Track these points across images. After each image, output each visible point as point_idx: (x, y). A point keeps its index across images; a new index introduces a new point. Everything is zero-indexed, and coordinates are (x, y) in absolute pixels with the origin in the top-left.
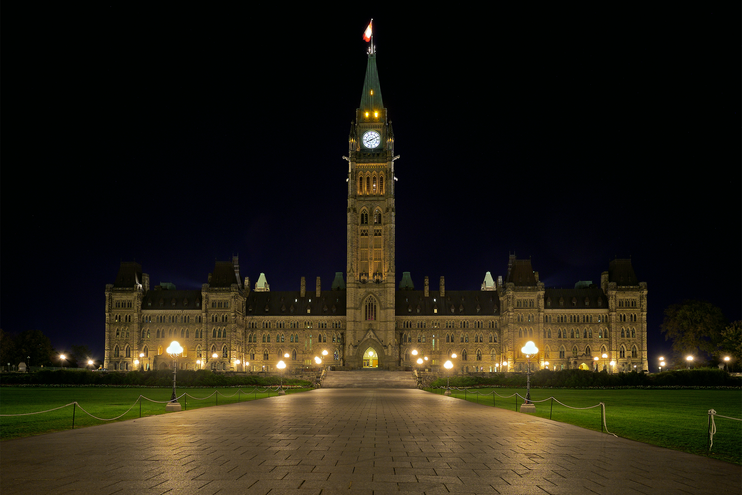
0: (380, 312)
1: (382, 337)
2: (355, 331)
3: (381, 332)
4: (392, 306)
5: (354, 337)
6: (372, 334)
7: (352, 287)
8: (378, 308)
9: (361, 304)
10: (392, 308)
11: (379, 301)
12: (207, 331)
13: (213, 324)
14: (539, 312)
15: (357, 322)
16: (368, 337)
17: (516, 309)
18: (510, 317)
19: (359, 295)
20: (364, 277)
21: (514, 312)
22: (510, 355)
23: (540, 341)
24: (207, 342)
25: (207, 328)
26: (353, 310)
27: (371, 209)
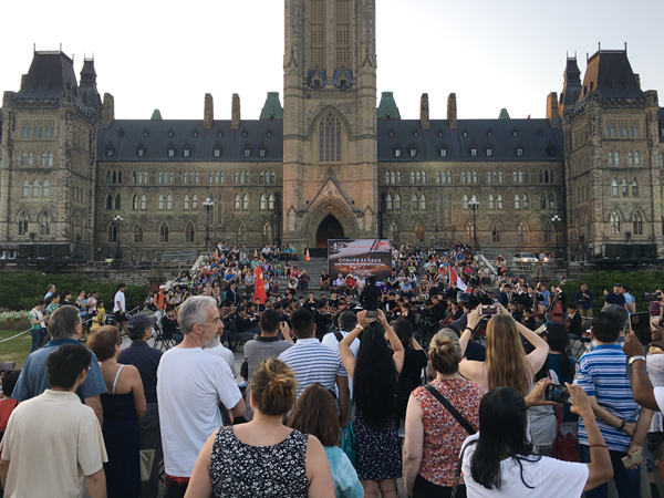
0: (348, 147)
1: (352, 195)
2: (300, 183)
3: (350, 185)
4: (371, 132)
5: (299, 195)
6: (332, 187)
7: (295, 96)
8: (344, 137)
9: (312, 128)
10: (372, 137)
11: (347, 123)
12: (10, 183)
13: (22, 170)
14: (650, 145)
15: (303, 164)
16: (326, 193)
17: (605, 140)
18: (596, 157)
19: (307, 111)
20: (317, 78)
21: (601, 147)
22: (598, 231)
23: (655, 202)
24: (9, 206)
25: (10, 178)
26: (296, 141)
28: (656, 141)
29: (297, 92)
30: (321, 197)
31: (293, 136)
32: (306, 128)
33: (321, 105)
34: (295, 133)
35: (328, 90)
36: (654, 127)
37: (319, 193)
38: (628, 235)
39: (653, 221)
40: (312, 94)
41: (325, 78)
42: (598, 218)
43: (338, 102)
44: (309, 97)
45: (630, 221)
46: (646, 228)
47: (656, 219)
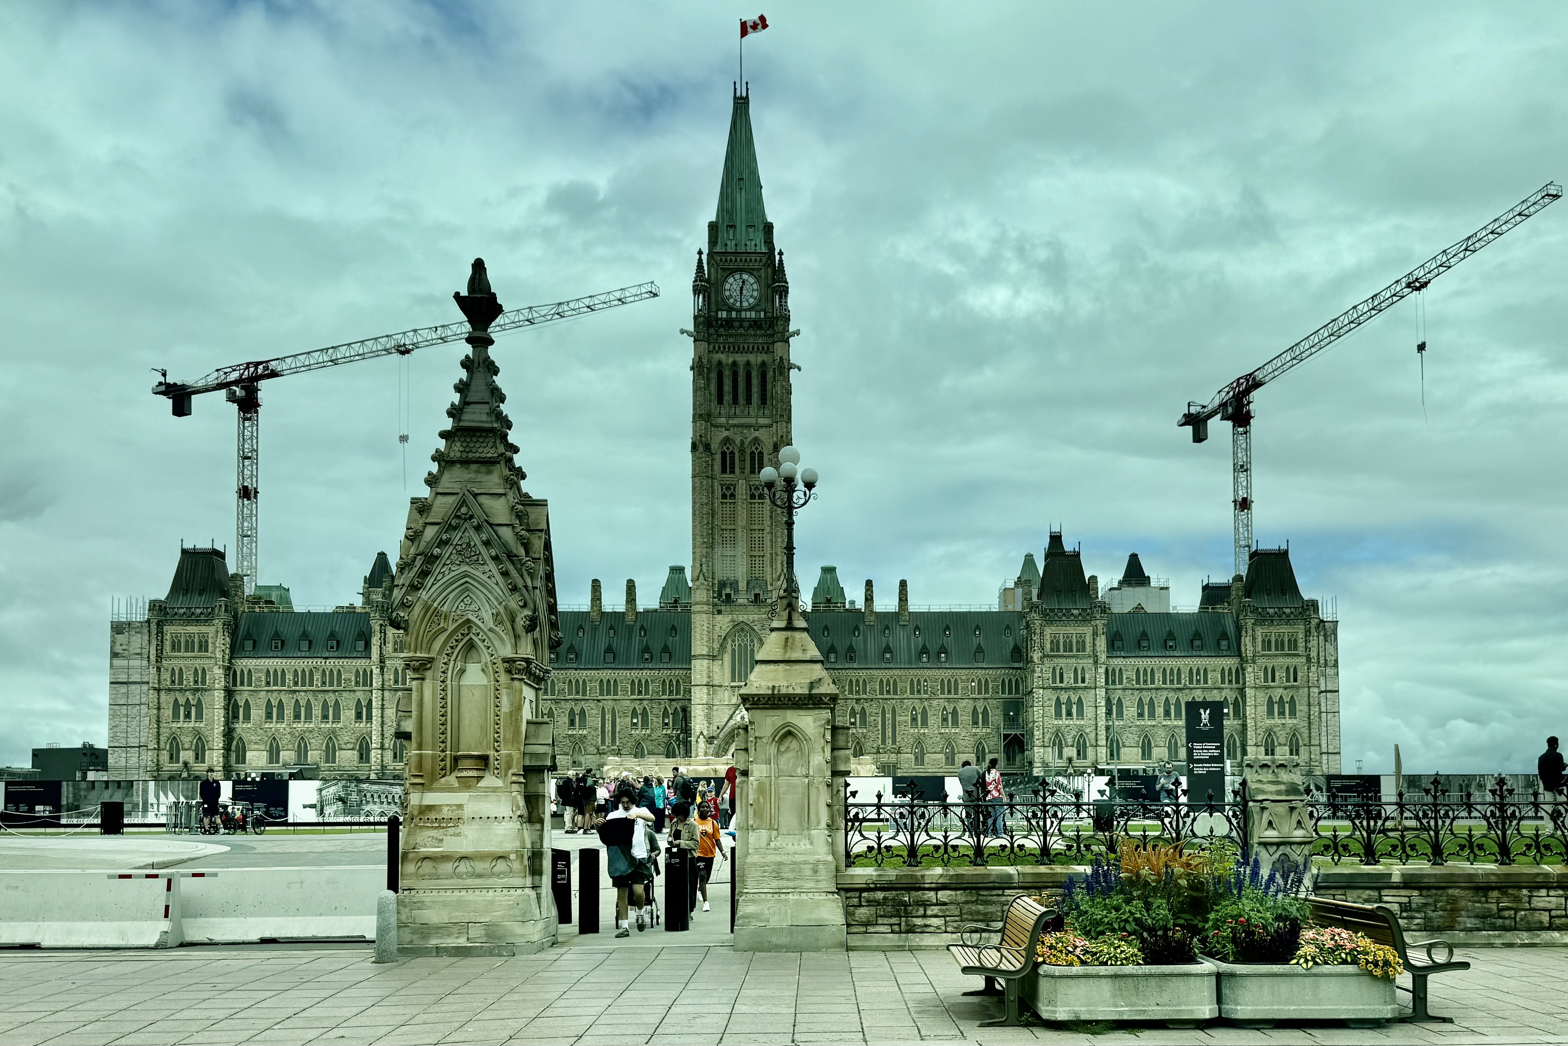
2: (710, 706)
7: (703, 613)
9: (722, 647)
11: (760, 640)
12: (383, 705)
13: (396, 690)
14: (1096, 662)
15: (713, 686)
16: (737, 718)
17: (1048, 656)
18: (1036, 675)
19: (717, 629)
20: (728, 591)
21: (1043, 664)
22: (1037, 755)
23: (1099, 725)
24: (383, 730)
25: (383, 700)
26: (705, 662)
27: (742, 442)
28: (1103, 657)
29: (705, 608)
30: (732, 722)
31: (702, 657)
32: (716, 646)
33: (733, 621)
34: (705, 653)
35: (741, 605)
36: (1102, 643)
37: (731, 718)
38: (1070, 760)
39: (1097, 746)
40: (723, 608)
41: (737, 591)
42: (1037, 742)
43: (752, 618)
44: (719, 612)
45: (1072, 746)
46: (1090, 751)
47: (1099, 743)
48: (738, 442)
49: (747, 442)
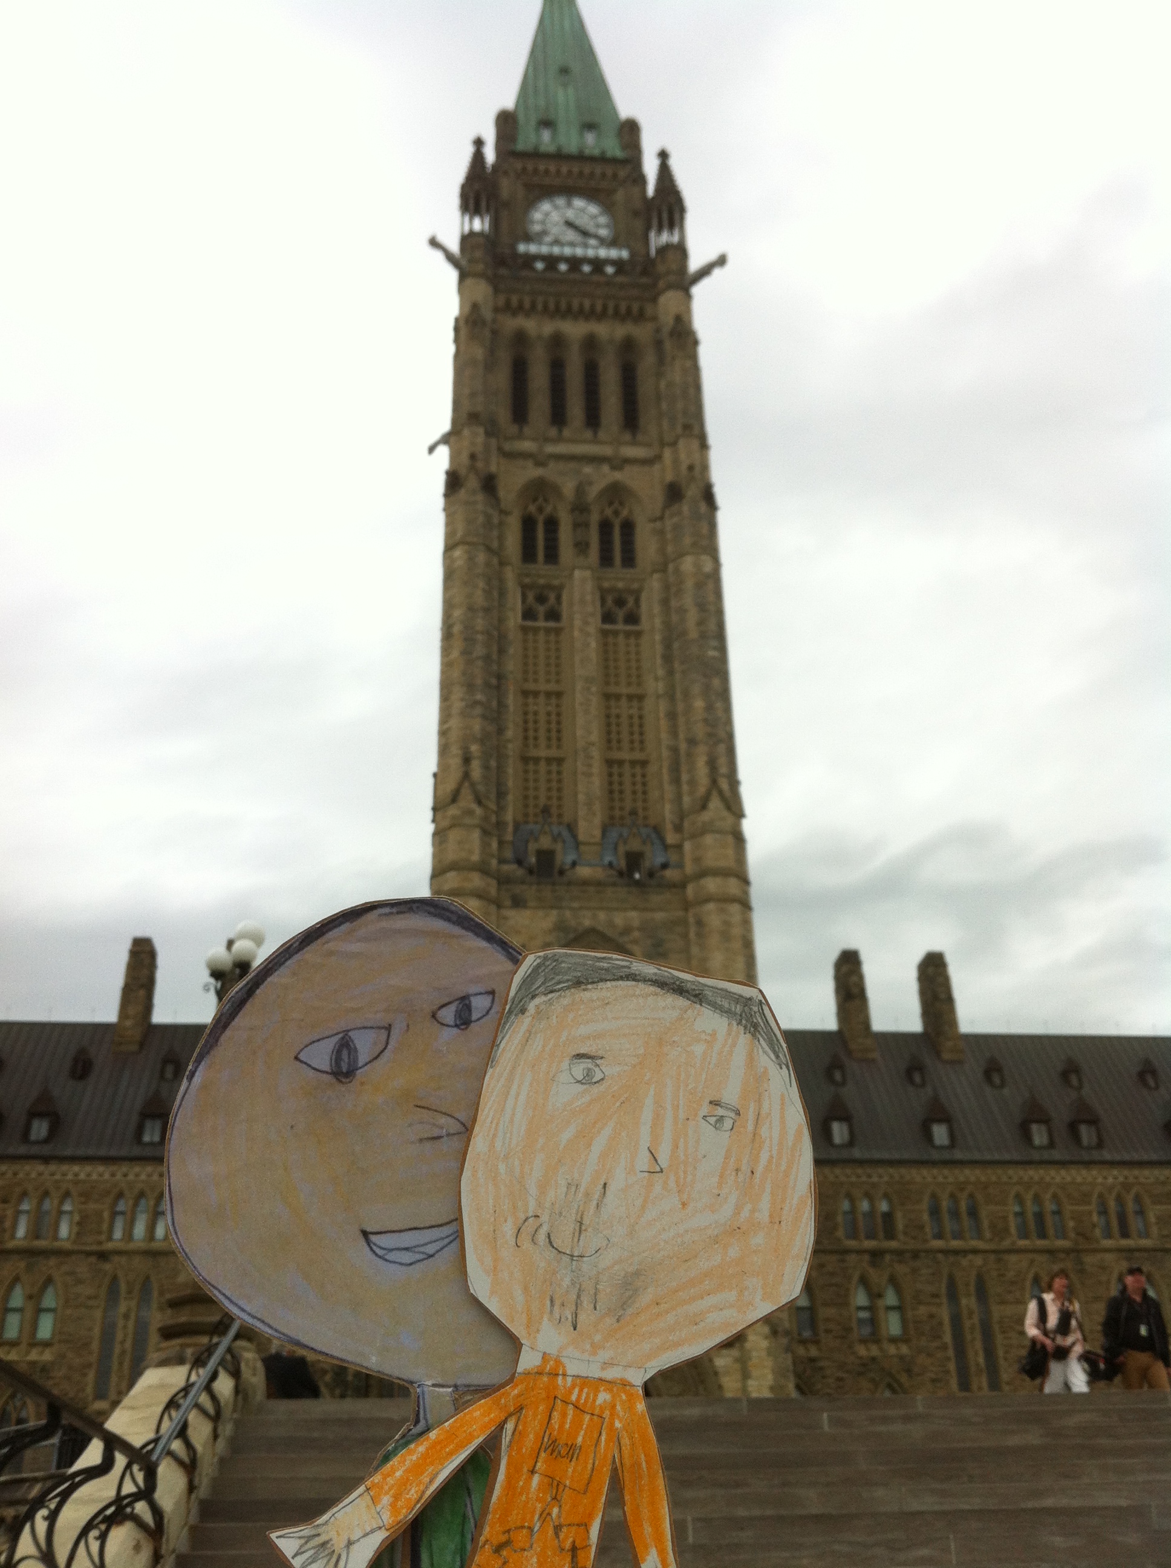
7: (474, 892)
20: (545, 842)
27: (580, 491)
29: (476, 881)
33: (561, 927)
35: (585, 883)
40: (529, 892)
41: (573, 843)
43: (619, 919)
44: (518, 903)
48: (568, 488)
49: (593, 492)
